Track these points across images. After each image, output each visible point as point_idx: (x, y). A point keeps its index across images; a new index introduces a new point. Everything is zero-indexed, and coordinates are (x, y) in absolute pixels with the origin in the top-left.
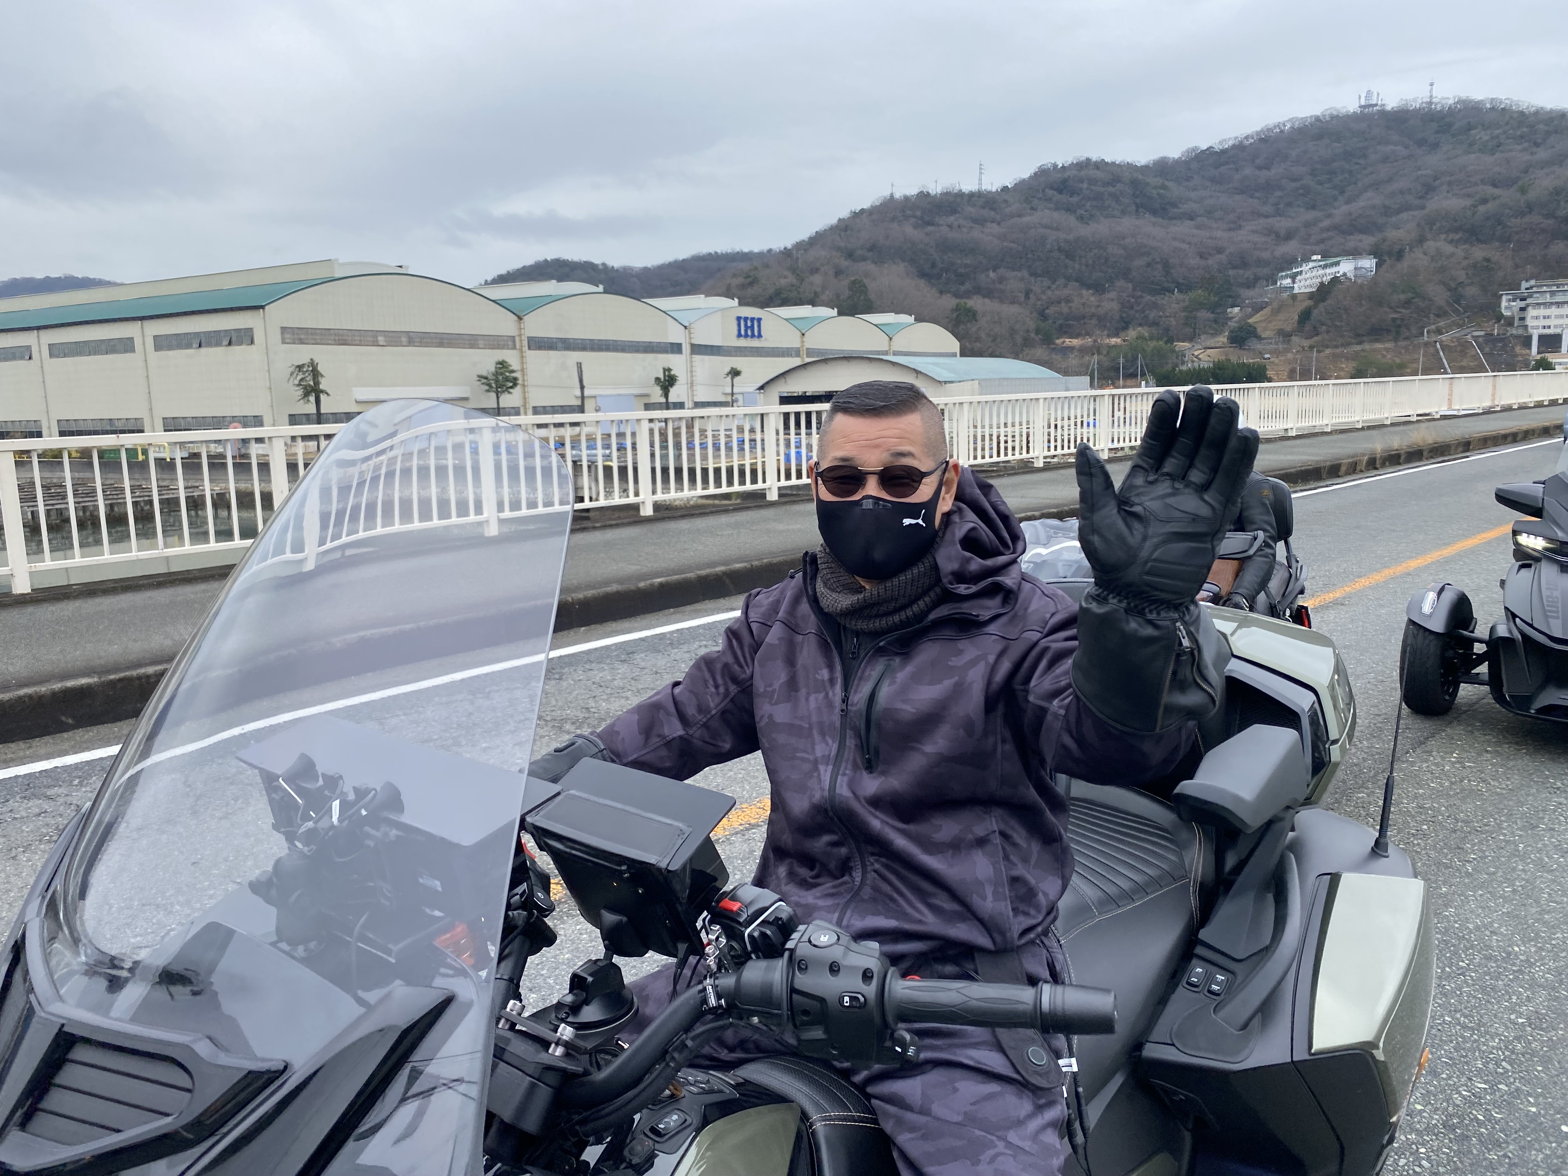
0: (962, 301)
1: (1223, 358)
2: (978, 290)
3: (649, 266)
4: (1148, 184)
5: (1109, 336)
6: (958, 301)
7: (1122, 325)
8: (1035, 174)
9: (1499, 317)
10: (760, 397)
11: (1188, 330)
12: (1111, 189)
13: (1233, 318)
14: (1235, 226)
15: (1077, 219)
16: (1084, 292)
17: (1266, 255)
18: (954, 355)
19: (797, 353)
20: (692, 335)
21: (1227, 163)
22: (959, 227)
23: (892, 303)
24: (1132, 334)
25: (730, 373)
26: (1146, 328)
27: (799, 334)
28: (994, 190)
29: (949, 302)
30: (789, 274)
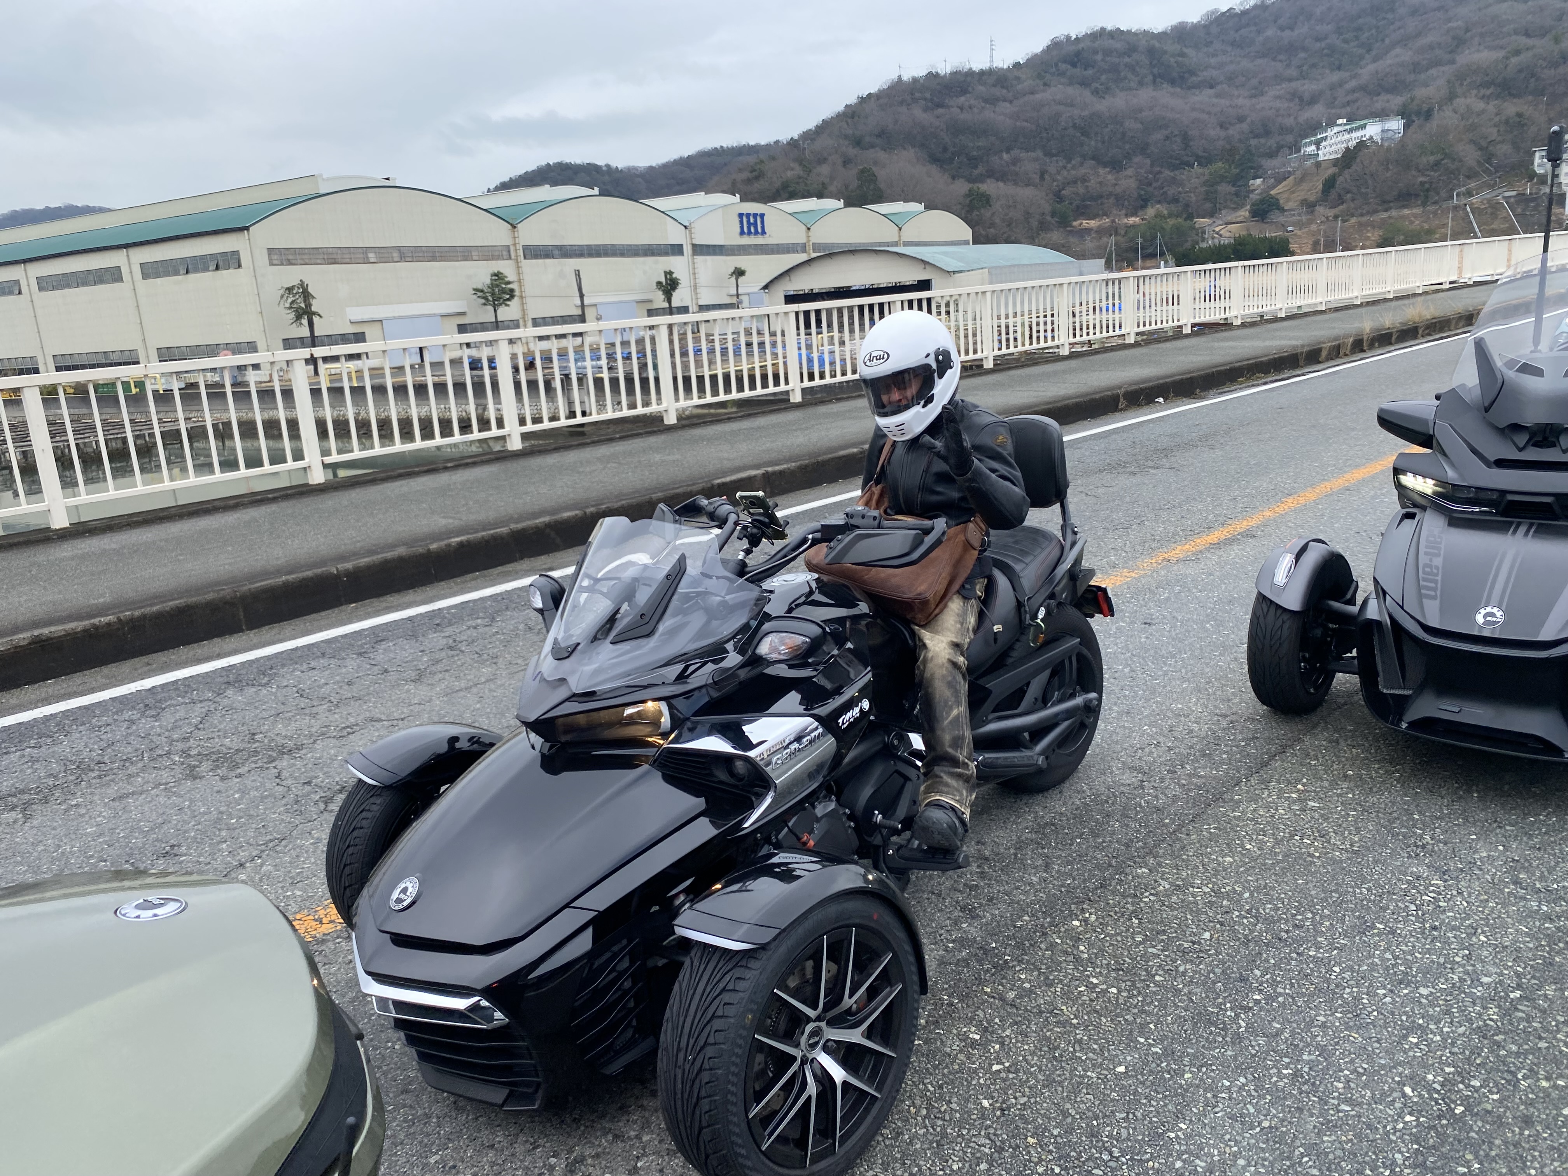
0: (975, 186)
1: (1244, 233)
2: (991, 174)
4: (1165, 52)
5: (1127, 216)
6: (971, 185)
7: (1141, 204)
8: (1048, 47)
9: (1532, 175)
10: (765, 296)
11: (1208, 206)
12: (1127, 60)
13: (1253, 191)
14: (1258, 92)
15: (1093, 93)
16: (1102, 171)
17: (1289, 122)
18: (966, 243)
19: (803, 248)
20: (693, 236)
21: (1248, 25)
22: (970, 107)
23: (902, 192)
24: (1150, 212)
25: (734, 273)
26: (1165, 205)
27: (804, 228)
28: (1005, 67)
29: (961, 187)
30: (795, 165)
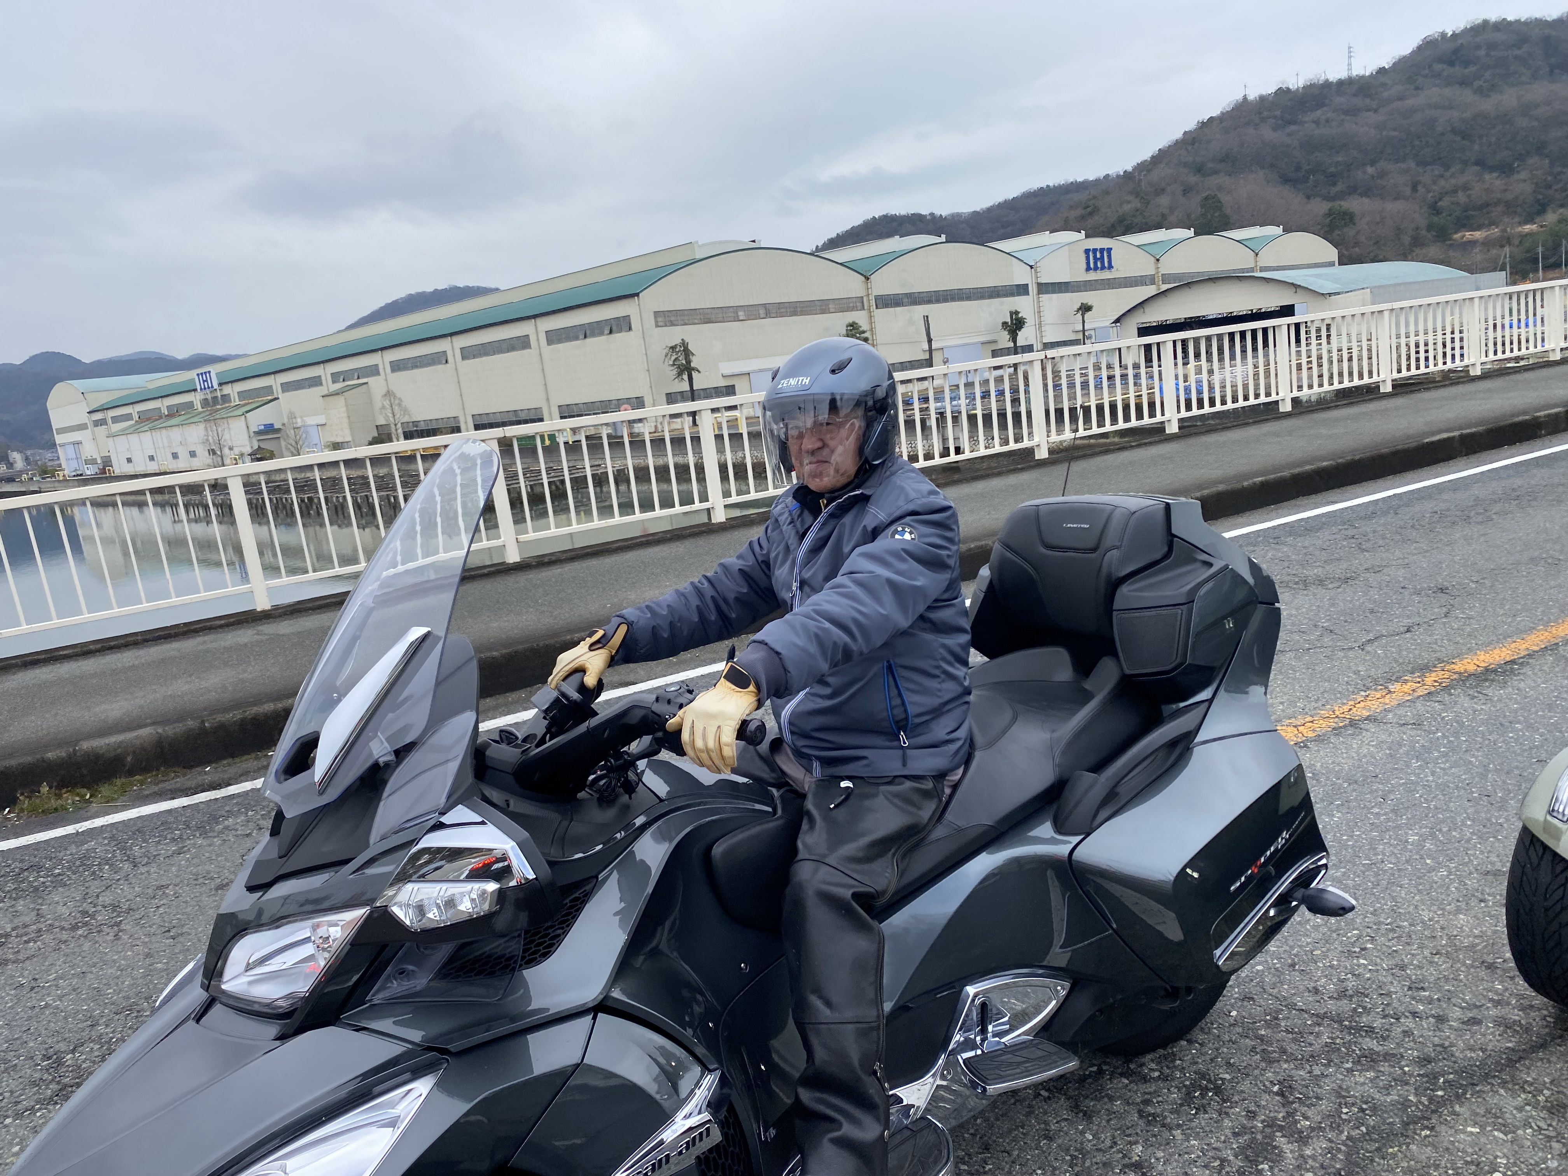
0: (1337, 204)
2: (1353, 190)
3: (978, 209)
5: (1520, 224)
6: (1330, 204)
7: (1538, 209)
10: (1116, 330)
12: (1517, 52)
15: (1475, 92)
16: (1487, 177)
18: (1332, 264)
19: (1152, 281)
20: (1039, 275)
22: (1328, 121)
23: (1252, 216)
24: (1551, 218)
25: (1080, 308)
27: (1153, 260)
28: (1367, 74)
29: (1319, 207)
30: (1131, 198)
